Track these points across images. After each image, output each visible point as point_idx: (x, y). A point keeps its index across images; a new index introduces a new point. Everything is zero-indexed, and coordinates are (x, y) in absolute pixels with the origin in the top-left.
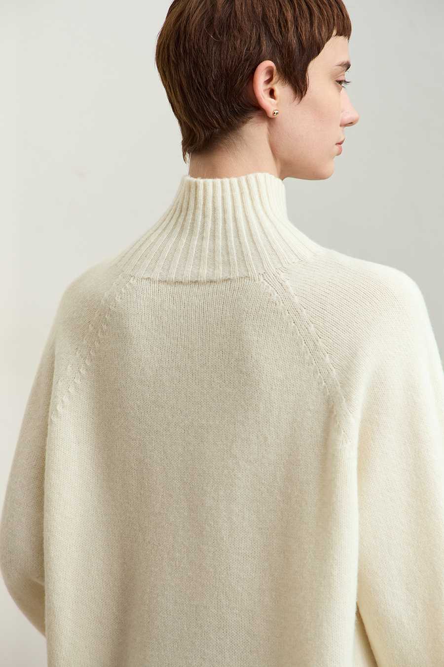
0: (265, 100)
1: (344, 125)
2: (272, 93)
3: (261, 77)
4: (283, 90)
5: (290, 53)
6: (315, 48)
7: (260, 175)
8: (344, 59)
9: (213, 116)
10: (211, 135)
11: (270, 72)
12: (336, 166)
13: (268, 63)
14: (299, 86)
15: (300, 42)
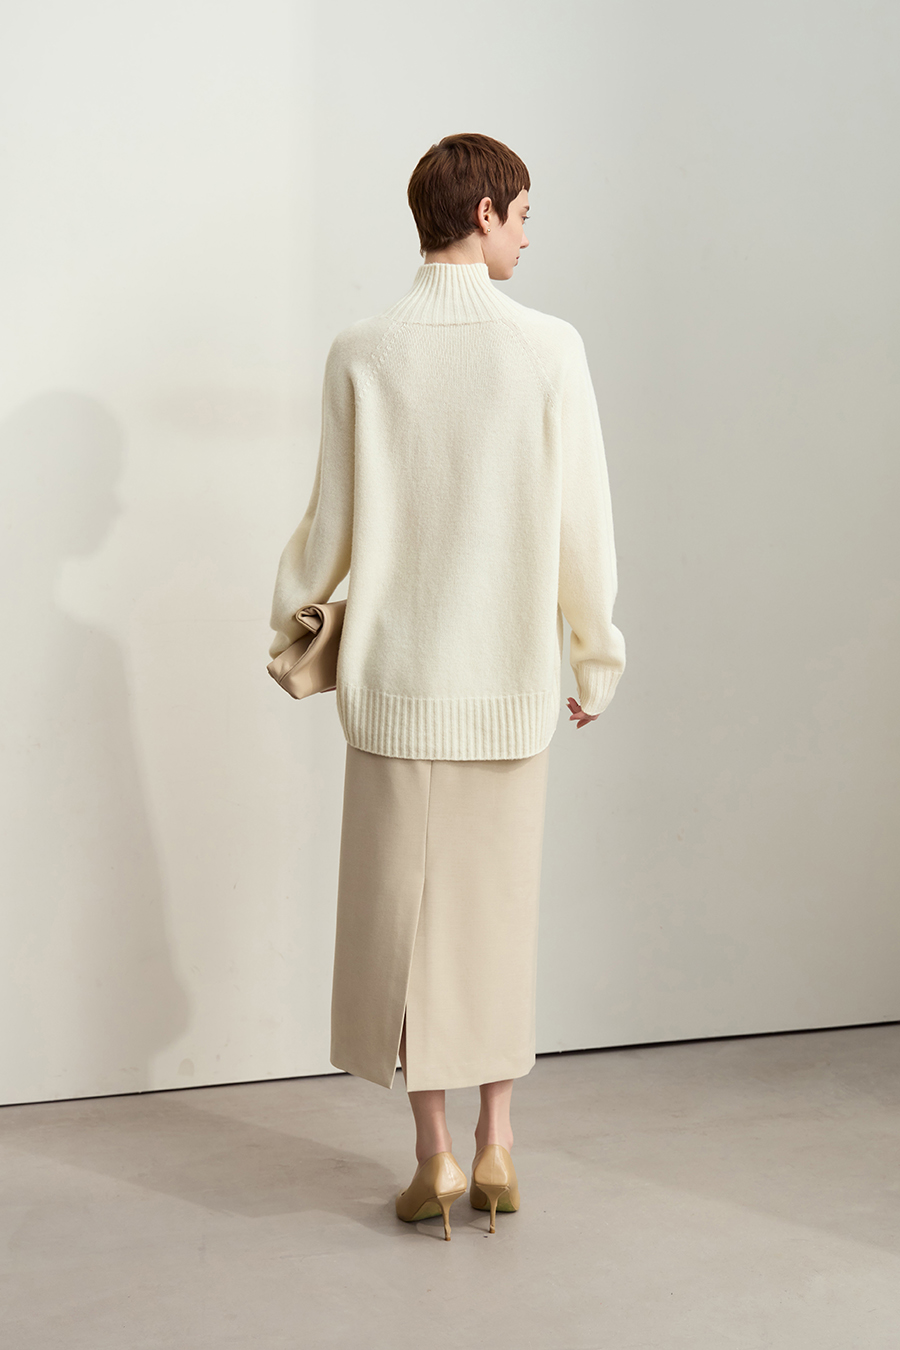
0: (484, 223)
1: (522, 247)
2: (486, 218)
3: (482, 207)
4: (494, 218)
5: (500, 194)
6: (513, 195)
7: (477, 264)
8: (526, 205)
9: (451, 229)
10: (448, 241)
11: (488, 205)
12: (515, 272)
13: (487, 199)
14: (503, 216)
15: (507, 190)
